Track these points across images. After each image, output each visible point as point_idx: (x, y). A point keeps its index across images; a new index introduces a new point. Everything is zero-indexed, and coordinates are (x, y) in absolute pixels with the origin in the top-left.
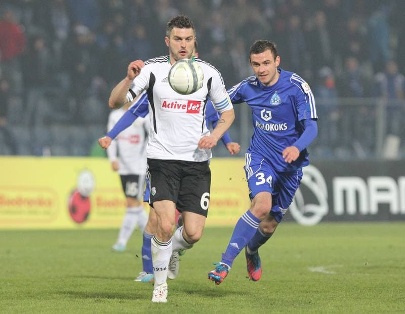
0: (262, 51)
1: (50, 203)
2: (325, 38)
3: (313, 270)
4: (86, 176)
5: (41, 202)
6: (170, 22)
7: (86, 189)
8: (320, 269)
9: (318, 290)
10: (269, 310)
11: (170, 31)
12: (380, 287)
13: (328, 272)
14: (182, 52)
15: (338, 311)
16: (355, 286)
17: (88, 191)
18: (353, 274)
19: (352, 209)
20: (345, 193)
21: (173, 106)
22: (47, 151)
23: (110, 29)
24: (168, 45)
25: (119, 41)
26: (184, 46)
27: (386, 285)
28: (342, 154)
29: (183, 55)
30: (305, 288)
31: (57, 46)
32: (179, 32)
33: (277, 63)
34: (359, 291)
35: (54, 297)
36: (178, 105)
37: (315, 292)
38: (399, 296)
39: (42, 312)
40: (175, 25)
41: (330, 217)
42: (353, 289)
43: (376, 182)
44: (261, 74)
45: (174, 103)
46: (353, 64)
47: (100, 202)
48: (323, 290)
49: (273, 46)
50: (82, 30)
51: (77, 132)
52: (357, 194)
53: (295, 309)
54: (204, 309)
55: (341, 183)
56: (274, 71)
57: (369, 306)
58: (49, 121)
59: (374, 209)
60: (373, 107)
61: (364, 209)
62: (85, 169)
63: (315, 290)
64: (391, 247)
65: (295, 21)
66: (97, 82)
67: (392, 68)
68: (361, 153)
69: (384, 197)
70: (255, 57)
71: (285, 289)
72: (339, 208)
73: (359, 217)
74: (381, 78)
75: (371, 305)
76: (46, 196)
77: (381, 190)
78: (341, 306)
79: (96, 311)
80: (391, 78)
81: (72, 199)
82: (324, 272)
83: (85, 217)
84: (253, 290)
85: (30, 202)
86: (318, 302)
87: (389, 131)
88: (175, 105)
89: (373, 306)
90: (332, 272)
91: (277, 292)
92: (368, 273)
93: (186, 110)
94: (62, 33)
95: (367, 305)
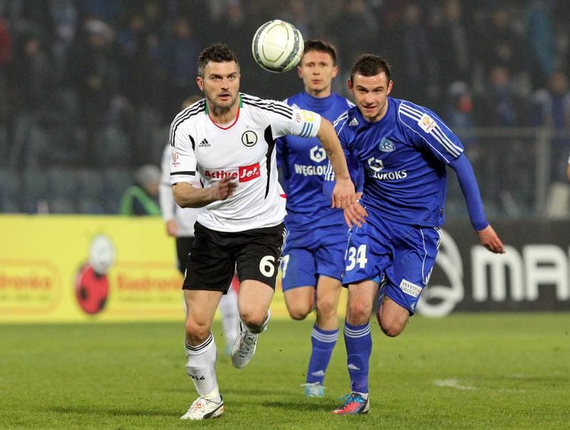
1: (47, 284)
2: (459, 37)
3: (442, 383)
4: (101, 243)
5: (34, 283)
6: (201, 56)
7: (103, 264)
8: (451, 383)
9: (449, 414)
11: (204, 67)
12: (541, 410)
13: (463, 388)
14: (223, 96)
16: (504, 409)
17: (105, 265)
18: (500, 391)
19: (499, 292)
20: (488, 269)
21: (220, 175)
22: (43, 206)
23: (137, 24)
24: (202, 89)
26: (226, 88)
27: (551, 406)
29: (224, 100)
30: (429, 410)
31: (59, 50)
32: (216, 69)
33: (389, 91)
35: (55, 423)
36: (226, 174)
37: (444, 416)
40: (211, 59)
41: (467, 305)
42: (501, 412)
43: (535, 253)
46: (500, 77)
47: (122, 283)
48: (456, 414)
50: (97, 27)
51: (88, 178)
52: (507, 270)
55: (482, 255)
58: (46, 162)
59: (532, 293)
60: (530, 141)
61: (517, 293)
62: (101, 233)
63: (444, 413)
64: (557, 349)
65: (412, 13)
66: (119, 103)
67: (559, 82)
68: (513, 210)
69: (546, 276)
72: (480, 292)
73: (509, 305)
74: (542, 96)
76: (43, 273)
77: (541, 265)
81: (80, 279)
82: (459, 387)
83: (101, 304)
85: (18, 283)
90: (469, 388)
91: (387, 417)
92: (523, 388)
94: (66, 32)
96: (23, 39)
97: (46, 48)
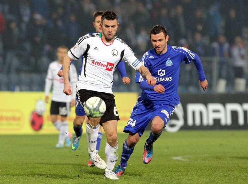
0: (158, 33)
1: (19, 119)
2: (182, 21)
3: (175, 158)
4: (40, 103)
5: (14, 119)
7: (41, 111)
8: (179, 158)
9: (178, 170)
10: (149, 182)
12: (215, 169)
13: (184, 160)
15: (190, 183)
16: (200, 168)
18: (199, 161)
19: (198, 122)
20: (194, 113)
21: (98, 64)
22: (17, 88)
23: (55, 16)
25: (60, 23)
26: (111, 31)
27: (218, 167)
28: (192, 90)
30: (170, 169)
31: (24, 26)
33: (167, 40)
34: (202, 171)
36: (101, 64)
37: (176, 171)
38: (226, 174)
39: (14, 183)
41: (185, 127)
42: (199, 170)
43: (212, 106)
44: (157, 47)
45: (99, 63)
46: (198, 37)
47: (49, 119)
48: (181, 170)
49: (165, 30)
50: (38, 17)
51: (35, 77)
52: (201, 114)
53: (165, 182)
54: (110, 181)
55: (191, 107)
56: (165, 45)
57: (208, 180)
58: (18, 71)
59: (211, 122)
60: (210, 62)
61: (205, 122)
62: (40, 99)
64: (221, 145)
65: (164, 12)
66: (47, 48)
69: (217, 116)
70: (154, 37)
71: (159, 170)
72: (190, 122)
73: (202, 127)
74: (215, 45)
75: (209, 179)
76: (17, 115)
77: (215, 111)
78: (192, 180)
79: (46, 183)
80: (221, 45)
81: (32, 117)
82: (182, 159)
83: (40, 127)
84: (140, 170)
85: (8, 119)
86: (178, 177)
87: (220, 77)
88: (100, 64)
89: (210, 180)
90: (186, 160)
92: (207, 160)
93: (105, 68)
94: (26, 19)
95: (207, 179)
96: (9, 22)
97: (19, 26)
